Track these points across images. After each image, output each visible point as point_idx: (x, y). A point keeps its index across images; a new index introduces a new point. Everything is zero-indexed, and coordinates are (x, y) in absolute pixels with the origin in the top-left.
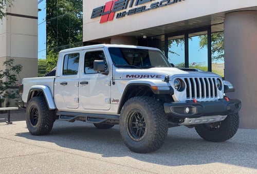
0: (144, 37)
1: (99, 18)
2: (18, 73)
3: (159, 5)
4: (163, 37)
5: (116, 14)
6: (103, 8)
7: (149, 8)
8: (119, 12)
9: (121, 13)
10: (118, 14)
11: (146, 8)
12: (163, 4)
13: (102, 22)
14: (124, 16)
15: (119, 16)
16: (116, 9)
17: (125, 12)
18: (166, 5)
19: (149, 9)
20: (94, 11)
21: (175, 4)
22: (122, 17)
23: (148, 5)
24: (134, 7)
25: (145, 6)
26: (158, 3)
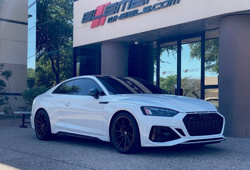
0: (136, 43)
1: (90, 23)
2: (7, 79)
3: (152, 8)
4: (155, 43)
5: (107, 19)
6: (94, 12)
7: (142, 11)
8: (110, 17)
9: (112, 17)
10: (109, 18)
11: (139, 12)
12: (156, 7)
13: (92, 27)
14: (116, 20)
15: (111, 20)
16: (107, 13)
17: (117, 16)
18: (159, 8)
19: (141, 13)
20: (85, 15)
21: (169, 7)
22: (113, 21)
23: (141, 9)
24: (126, 11)
25: (137, 10)
26: (151, 6)
